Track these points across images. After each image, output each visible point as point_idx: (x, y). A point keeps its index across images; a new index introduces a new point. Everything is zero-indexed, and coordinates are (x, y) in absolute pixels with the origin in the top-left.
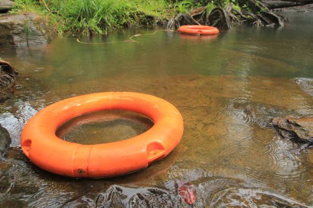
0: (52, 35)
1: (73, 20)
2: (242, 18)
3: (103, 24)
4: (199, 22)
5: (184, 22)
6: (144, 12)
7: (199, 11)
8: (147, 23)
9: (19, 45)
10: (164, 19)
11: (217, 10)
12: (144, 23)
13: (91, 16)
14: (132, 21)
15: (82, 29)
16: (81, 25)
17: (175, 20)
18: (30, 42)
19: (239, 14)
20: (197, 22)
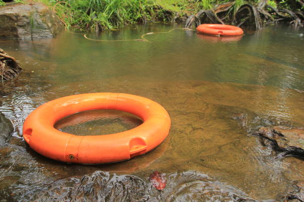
0: (58, 28)
1: (82, 13)
2: (278, 16)
3: (114, 19)
4: (223, 21)
5: (207, 19)
6: (162, 6)
7: (225, 8)
8: (164, 20)
9: (23, 39)
10: (183, 16)
11: (246, 7)
12: (161, 19)
13: (102, 10)
14: (147, 16)
15: (91, 23)
16: (90, 19)
17: (196, 18)
18: (35, 36)
19: (273, 11)
20: (220, 20)
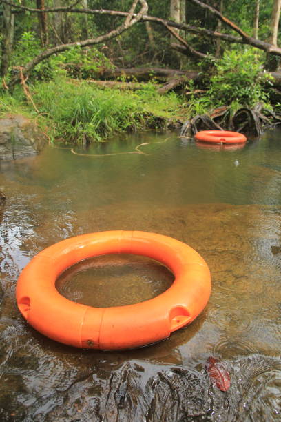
0: (42, 143)
1: (66, 124)
2: (275, 120)
3: (102, 129)
4: (220, 125)
5: (203, 125)
6: (153, 112)
7: (221, 112)
8: (157, 127)
9: (4, 158)
10: (176, 122)
11: (244, 111)
12: (152, 127)
13: (88, 120)
14: (137, 124)
15: (77, 135)
16: (76, 131)
17: (191, 124)
18: (17, 154)
19: (270, 114)
20: (218, 126)
